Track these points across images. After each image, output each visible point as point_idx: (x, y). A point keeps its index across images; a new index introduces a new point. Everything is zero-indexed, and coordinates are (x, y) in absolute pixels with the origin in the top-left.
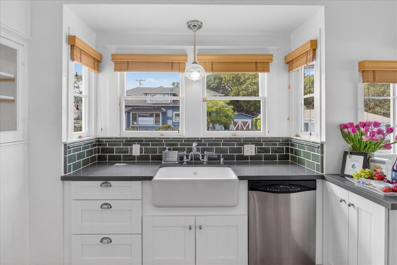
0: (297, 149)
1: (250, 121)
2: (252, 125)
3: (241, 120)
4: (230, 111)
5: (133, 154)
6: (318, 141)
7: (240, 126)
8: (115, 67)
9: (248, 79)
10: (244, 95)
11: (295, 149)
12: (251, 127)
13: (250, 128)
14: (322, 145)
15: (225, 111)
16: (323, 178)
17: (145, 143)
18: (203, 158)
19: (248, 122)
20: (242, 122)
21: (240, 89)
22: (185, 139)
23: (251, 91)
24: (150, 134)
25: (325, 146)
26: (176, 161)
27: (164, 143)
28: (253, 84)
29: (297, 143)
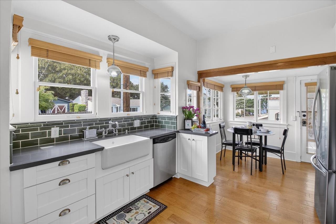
0: (160, 120)
1: (66, 105)
2: (68, 109)
3: (57, 104)
4: (51, 96)
5: (52, 137)
6: (174, 115)
7: (56, 110)
8: (32, 52)
9: (65, 69)
10: (60, 82)
11: (158, 121)
12: (68, 111)
13: (66, 111)
14: (177, 117)
15: (44, 96)
16: (178, 132)
17: (65, 125)
18: (115, 132)
19: (64, 106)
20: (58, 106)
21: (56, 77)
22: (99, 119)
23: (67, 80)
24: (67, 117)
25: (178, 117)
26: (95, 137)
27: (82, 124)
28: (68, 74)
29: (160, 117)
